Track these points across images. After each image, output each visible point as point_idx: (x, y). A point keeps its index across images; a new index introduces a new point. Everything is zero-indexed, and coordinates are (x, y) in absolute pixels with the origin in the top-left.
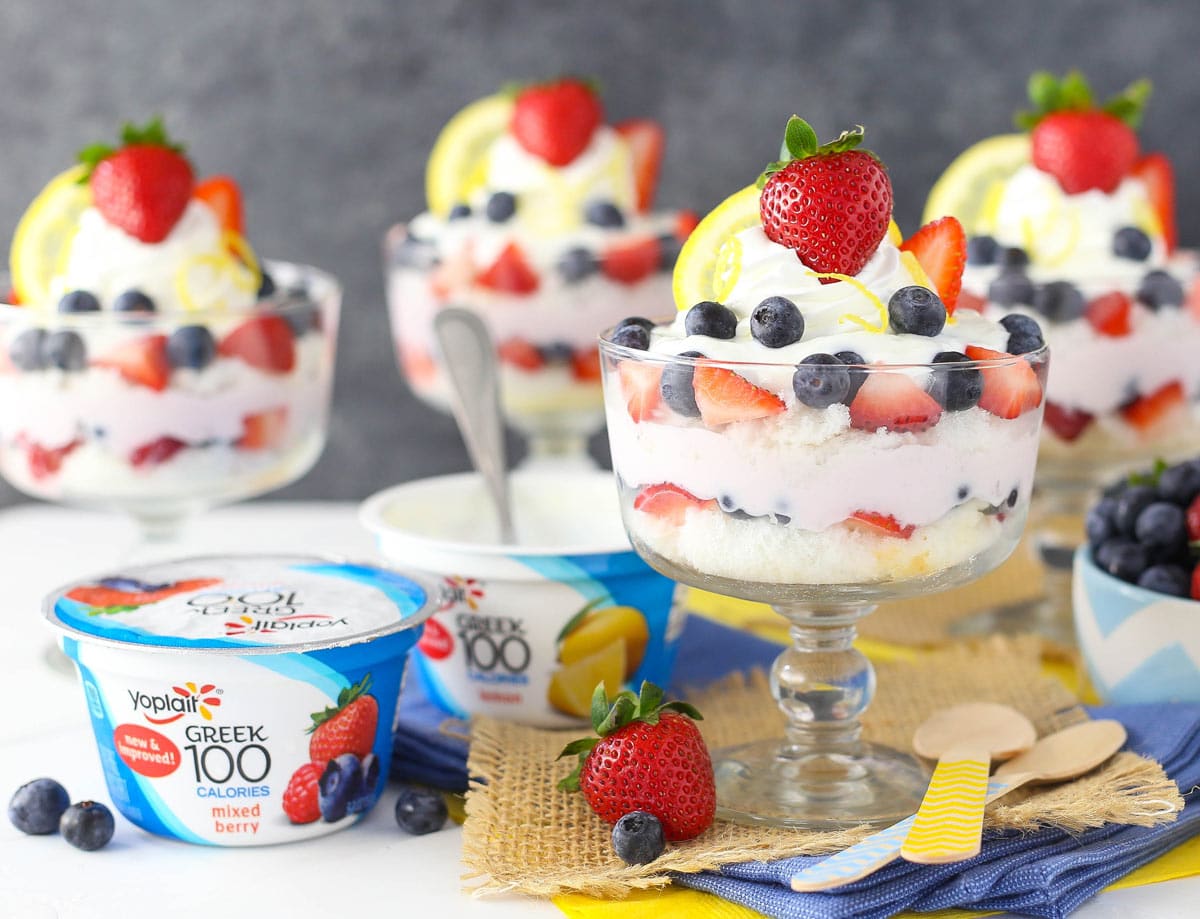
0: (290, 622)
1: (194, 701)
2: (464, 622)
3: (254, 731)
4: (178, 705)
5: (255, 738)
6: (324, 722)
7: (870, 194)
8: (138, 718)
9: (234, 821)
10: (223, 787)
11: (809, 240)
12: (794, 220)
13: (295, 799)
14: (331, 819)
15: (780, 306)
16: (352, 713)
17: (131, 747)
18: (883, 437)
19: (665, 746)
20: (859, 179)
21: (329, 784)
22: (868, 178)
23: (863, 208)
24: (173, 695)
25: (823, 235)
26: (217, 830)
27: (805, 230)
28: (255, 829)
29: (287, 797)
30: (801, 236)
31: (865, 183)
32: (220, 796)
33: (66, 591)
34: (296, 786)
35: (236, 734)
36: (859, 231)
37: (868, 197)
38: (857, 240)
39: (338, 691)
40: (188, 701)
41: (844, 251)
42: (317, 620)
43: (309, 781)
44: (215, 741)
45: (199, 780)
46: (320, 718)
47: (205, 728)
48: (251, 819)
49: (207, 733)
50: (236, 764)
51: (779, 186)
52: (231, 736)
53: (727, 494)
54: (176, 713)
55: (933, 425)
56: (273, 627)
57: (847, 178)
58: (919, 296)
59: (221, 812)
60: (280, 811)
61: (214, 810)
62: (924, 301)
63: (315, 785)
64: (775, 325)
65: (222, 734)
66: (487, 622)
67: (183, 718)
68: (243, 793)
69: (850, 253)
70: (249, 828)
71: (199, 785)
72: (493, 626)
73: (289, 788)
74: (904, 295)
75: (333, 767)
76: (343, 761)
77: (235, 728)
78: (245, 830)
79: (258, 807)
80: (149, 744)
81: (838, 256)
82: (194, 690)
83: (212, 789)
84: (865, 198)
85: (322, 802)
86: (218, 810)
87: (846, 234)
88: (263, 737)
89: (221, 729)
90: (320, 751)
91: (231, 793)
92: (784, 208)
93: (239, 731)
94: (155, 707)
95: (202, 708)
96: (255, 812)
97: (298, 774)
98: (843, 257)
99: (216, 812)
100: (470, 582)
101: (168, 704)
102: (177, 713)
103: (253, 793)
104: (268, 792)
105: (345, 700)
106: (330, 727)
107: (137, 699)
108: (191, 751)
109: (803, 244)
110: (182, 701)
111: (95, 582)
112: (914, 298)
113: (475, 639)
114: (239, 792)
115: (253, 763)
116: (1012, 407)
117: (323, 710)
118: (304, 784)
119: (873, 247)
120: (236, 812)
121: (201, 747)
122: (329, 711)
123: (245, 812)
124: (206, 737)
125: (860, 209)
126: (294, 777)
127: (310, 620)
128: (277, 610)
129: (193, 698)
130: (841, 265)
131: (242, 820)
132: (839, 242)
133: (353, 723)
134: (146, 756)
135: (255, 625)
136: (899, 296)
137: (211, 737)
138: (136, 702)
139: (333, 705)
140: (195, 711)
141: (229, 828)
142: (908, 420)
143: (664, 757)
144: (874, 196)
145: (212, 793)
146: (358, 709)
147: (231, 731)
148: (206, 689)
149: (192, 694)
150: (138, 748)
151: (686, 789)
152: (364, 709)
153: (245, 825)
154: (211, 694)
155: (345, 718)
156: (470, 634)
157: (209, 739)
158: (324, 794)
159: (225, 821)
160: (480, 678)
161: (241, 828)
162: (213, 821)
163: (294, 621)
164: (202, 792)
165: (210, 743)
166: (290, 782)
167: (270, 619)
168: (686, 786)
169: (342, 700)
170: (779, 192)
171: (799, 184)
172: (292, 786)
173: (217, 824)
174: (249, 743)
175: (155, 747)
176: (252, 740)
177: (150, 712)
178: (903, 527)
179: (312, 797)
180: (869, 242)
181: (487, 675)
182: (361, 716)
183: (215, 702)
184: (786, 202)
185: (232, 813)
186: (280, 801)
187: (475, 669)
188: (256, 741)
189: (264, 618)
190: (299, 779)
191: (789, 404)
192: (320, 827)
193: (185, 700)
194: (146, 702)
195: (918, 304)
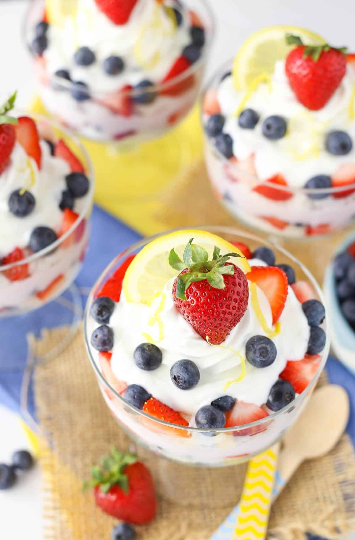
15: (187, 376)
58: (263, 352)
64: (184, 385)
74: (255, 352)
195: (263, 359)
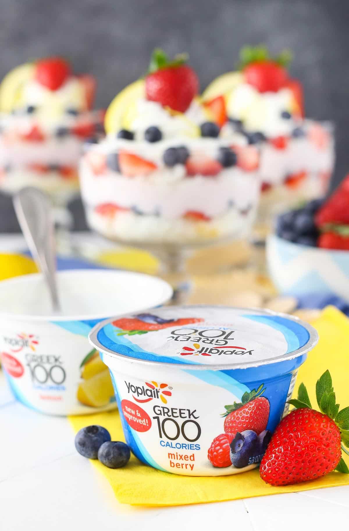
0: (220, 350)
1: (157, 392)
2: (29, 358)
3: (191, 413)
4: (149, 393)
5: (192, 416)
6: (233, 411)
8: (130, 397)
9: (181, 462)
10: (174, 442)
13: (215, 453)
14: (238, 466)
16: (250, 407)
17: (128, 412)
21: (237, 446)
24: (146, 387)
26: (171, 466)
28: (192, 468)
29: (210, 452)
32: (173, 447)
33: (112, 320)
34: (216, 446)
35: (181, 413)
39: (242, 394)
40: (154, 391)
42: (237, 350)
43: (224, 444)
44: (169, 416)
45: (161, 437)
46: (230, 409)
47: (163, 408)
48: (189, 462)
49: (164, 410)
50: (181, 430)
52: (178, 414)
54: (147, 398)
56: (210, 352)
59: (173, 456)
60: (206, 460)
61: (169, 454)
63: (228, 446)
65: (173, 413)
66: (41, 357)
67: (152, 401)
68: (185, 447)
70: (188, 466)
71: (161, 439)
72: (45, 360)
73: (211, 447)
75: (240, 437)
76: (246, 434)
77: (180, 410)
78: (186, 468)
79: (193, 455)
80: (136, 413)
82: (157, 386)
83: (168, 442)
85: (232, 456)
86: (172, 455)
88: (196, 417)
89: (172, 409)
90: (231, 427)
91: (178, 446)
93: (182, 411)
94: (138, 393)
95: (161, 396)
96: (192, 458)
97: (217, 439)
99: (170, 455)
100: (31, 336)
101: (144, 392)
102: (149, 398)
103: (191, 447)
104: (200, 448)
105: (247, 400)
106: (237, 414)
107: (130, 387)
108: (156, 420)
110: (151, 391)
111: (134, 316)
113: (35, 367)
114: (183, 446)
115: (191, 430)
117: (232, 404)
118: (221, 445)
120: (181, 457)
121: (162, 418)
122: (236, 405)
123: (186, 457)
124: (164, 413)
126: (214, 441)
127: (232, 350)
128: (217, 342)
129: (157, 390)
131: (184, 462)
133: (252, 412)
134: (135, 419)
135: (200, 350)
137: (167, 413)
138: (129, 388)
139: (239, 401)
140: (158, 398)
141: (178, 465)
145: (168, 445)
146: (255, 405)
147: (178, 411)
148: (163, 386)
149: (156, 388)
150: (131, 414)
152: (260, 405)
153: (186, 465)
154: (166, 389)
155: (247, 410)
156: (33, 364)
157: (166, 414)
158: (234, 452)
159: (175, 461)
160: (39, 387)
161: (184, 466)
162: (168, 460)
163: (223, 349)
164: (162, 443)
165: (166, 417)
166: (212, 443)
167: (210, 346)
169: (245, 398)
172: (213, 445)
173: (171, 463)
174: (187, 419)
175: (139, 415)
176: (190, 417)
177: (135, 395)
179: (226, 453)
181: (44, 386)
182: (258, 409)
183: (169, 394)
185: (179, 457)
186: (207, 454)
187: (37, 383)
188: (192, 418)
189: (206, 346)
190: (218, 442)
192: (231, 470)
193: (153, 391)
194: (133, 389)
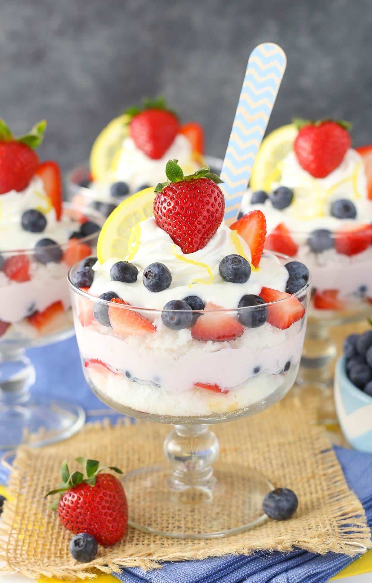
7: (211, 204)
11: (177, 230)
12: (169, 218)
15: (157, 270)
18: (210, 346)
19: (98, 499)
20: (205, 197)
22: (210, 196)
23: (206, 213)
25: (184, 227)
27: (175, 224)
30: (173, 227)
31: (208, 199)
36: (204, 225)
37: (209, 207)
38: (203, 231)
41: (196, 236)
51: (162, 199)
53: (128, 371)
55: (240, 337)
57: (198, 196)
58: (235, 262)
62: (238, 265)
64: (154, 280)
69: (199, 237)
74: (227, 261)
81: (192, 239)
84: (207, 207)
87: (196, 227)
92: (164, 211)
98: (195, 239)
109: (174, 231)
112: (232, 263)
116: (285, 323)
119: (213, 232)
125: (205, 213)
130: (194, 244)
132: (193, 231)
136: (225, 261)
142: (224, 337)
143: (97, 505)
144: (213, 205)
151: (109, 522)
168: (109, 520)
170: (162, 202)
171: (172, 199)
178: (223, 390)
180: (210, 231)
184: (165, 208)
191: (158, 329)
195: (234, 267)
